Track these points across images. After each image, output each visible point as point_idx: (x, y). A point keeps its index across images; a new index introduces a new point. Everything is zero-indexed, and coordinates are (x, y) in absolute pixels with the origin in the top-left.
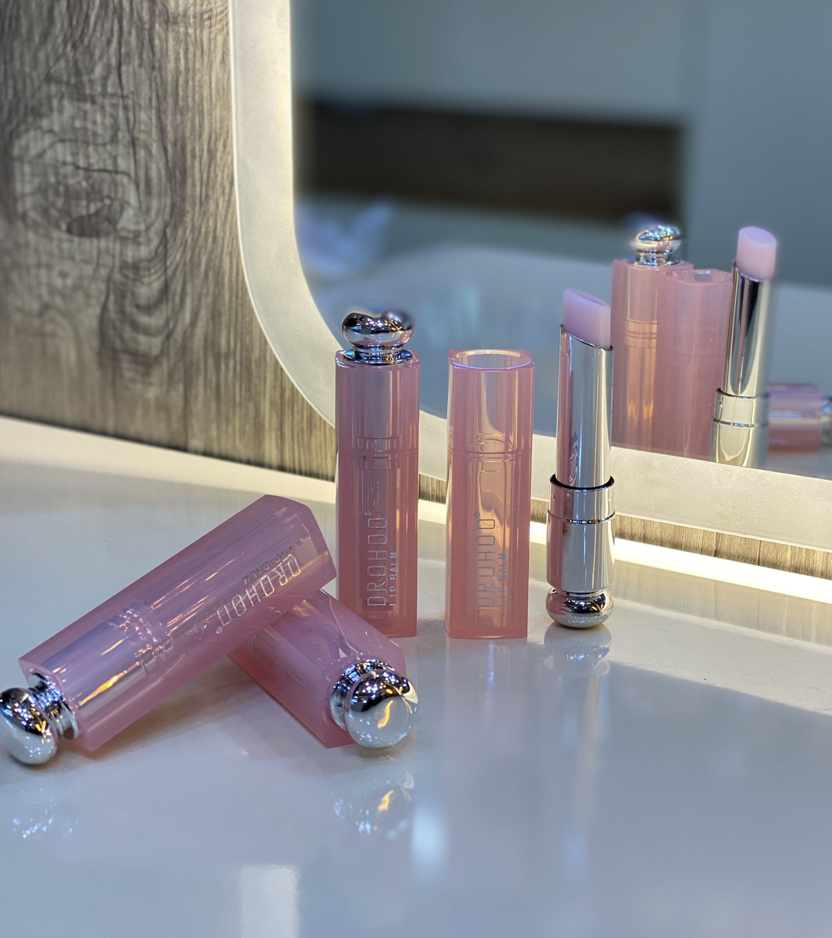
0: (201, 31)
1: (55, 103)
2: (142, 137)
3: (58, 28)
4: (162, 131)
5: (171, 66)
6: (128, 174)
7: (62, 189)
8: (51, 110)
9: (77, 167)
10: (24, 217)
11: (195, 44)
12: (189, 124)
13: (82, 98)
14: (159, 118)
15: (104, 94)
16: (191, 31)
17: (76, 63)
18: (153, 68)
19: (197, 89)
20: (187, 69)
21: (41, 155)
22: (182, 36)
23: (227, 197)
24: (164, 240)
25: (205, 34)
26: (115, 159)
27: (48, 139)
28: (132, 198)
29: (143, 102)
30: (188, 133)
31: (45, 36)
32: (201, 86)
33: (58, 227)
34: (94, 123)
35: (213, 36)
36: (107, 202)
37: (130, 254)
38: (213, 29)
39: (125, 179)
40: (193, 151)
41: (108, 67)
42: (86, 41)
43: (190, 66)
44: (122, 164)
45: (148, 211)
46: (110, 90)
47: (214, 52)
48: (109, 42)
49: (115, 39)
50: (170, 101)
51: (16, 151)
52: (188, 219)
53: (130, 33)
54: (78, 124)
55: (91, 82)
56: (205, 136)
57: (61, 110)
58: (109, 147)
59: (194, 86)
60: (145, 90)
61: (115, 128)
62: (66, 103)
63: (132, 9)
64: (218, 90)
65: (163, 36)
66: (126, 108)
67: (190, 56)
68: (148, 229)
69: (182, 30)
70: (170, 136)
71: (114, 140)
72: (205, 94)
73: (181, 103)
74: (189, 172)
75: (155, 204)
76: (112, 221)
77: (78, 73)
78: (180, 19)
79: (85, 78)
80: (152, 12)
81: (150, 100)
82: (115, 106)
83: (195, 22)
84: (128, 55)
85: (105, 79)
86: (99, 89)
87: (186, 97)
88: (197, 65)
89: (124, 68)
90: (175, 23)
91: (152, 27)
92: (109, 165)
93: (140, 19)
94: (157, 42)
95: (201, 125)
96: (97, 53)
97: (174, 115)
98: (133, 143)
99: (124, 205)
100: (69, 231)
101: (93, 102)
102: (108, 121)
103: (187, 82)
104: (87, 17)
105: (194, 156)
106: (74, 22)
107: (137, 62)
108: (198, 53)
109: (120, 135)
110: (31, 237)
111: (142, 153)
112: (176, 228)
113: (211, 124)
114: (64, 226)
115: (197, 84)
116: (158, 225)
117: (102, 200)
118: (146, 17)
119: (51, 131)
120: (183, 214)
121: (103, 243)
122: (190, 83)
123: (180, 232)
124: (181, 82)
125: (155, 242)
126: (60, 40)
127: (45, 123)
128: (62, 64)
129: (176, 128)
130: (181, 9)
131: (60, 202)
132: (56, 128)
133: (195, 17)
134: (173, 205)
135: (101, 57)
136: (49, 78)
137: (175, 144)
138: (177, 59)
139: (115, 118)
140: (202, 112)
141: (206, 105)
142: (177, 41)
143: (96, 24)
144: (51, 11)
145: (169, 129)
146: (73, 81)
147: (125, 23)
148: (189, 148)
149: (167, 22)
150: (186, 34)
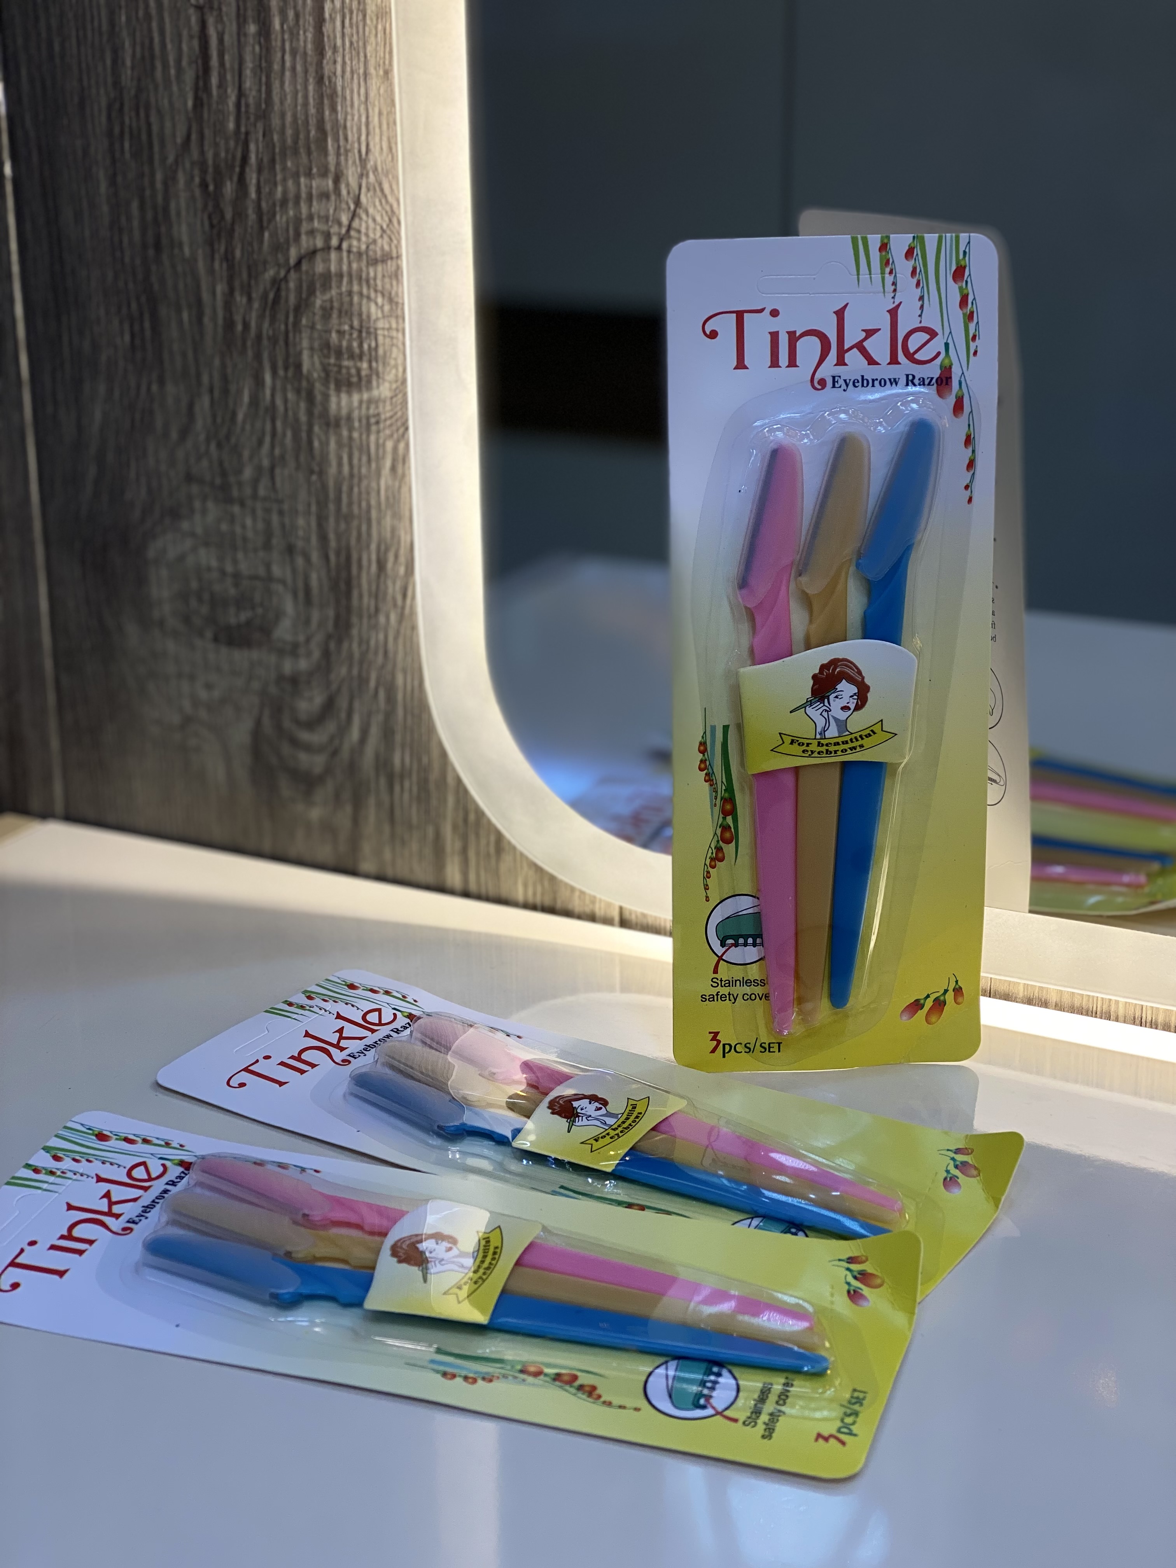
0: (368, 435)
1: (197, 504)
2: (300, 544)
3: (199, 424)
4: (323, 538)
5: (333, 470)
6: (283, 582)
7: (206, 596)
8: (192, 511)
9: (223, 573)
10: (161, 623)
11: (361, 450)
12: (354, 534)
13: (229, 500)
14: (320, 526)
15: (255, 496)
16: (356, 435)
17: (221, 463)
18: (312, 472)
19: (364, 496)
20: (352, 475)
21: (181, 558)
22: (345, 440)
23: (399, 610)
24: (326, 654)
25: (373, 438)
26: (268, 566)
27: (188, 543)
28: (289, 607)
29: (301, 507)
30: (353, 542)
31: (185, 433)
32: (368, 493)
33: (201, 635)
34: (244, 527)
35: (381, 441)
36: (260, 611)
37: (288, 667)
38: (382, 435)
39: (280, 588)
40: (360, 560)
41: (259, 469)
42: (233, 440)
43: (356, 471)
44: (276, 571)
45: (308, 622)
46: (262, 492)
47: (384, 457)
48: (260, 443)
49: (268, 439)
50: (332, 507)
51: (151, 553)
52: (355, 632)
53: (284, 435)
54: (224, 527)
55: (240, 484)
56: (373, 547)
57: (204, 512)
58: (261, 554)
59: (360, 493)
60: (303, 495)
61: (268, 534)
62: (210, 505)
63: (286, 410)
64: (387, 498)
65: (323, 438)
66: (281, 513)
67: (355, 461)
68: (308, 640)
69: (345, 433)
70: (333, 544)
71: (267, 546)
72: (373, 502)
73: (344, 509)
74: (355, 582)
75: (316, 616)
76: (266, 631)
77: (224, 474)
78: (343, 422)
79: (232, 479)
80: (310, 413)
81: (309, 505)
82: (268, 511)
83: (360, 426)
84: (282, 457)
85: (255, 482)
86: (248, 491)
87: (350, 504)
88: (364, 470)
89: (278, 471)
90: (337, 425)
91: (310, 431)
92: (262, 571)
93: (297, 420)
94: (316, 444)
95: (369, 534)
96: (246, 454)
97: (337, 522)
98: (290, 550)
99: (279, 615)
100: (216, 639)
101: (242, 504)
102: (260, 525)
103: (351, 489)
104: (234, 414)
105: (360, 567)
106: (219, 420)
107: (292, 464)
108: (364, 459)
109: (275, 541)
110: (171, 646)
111: (300, 561)
112: (340, 642)
113: (379, 534)
114: (209, 634)
115: (363, 489)
116: (319, 638)
117: (253, 608)
118: (303, 418)
119: (193, 534)
120: (348, 626)
121: (255, 654)
122: (356, 490)
123: (345, 645)
124: (345, 488)
125: (317, 654)
126: (202, 437)
127: (185, 525)
128: (205, 463)
129: (339, 537)
130: (344, 412)
131: (205, 610)
132: (199, 530)
133: (360, 421)
134: (337, 618)
135: (251, 458)
136: (189, 478)
137: (338, 553)
138: (340, 464)
139: (268, 523)
140: (369, 521)
141: (374, 514)
142: (340, 445)
143: (244, 422)
144: (191, 406)
145: (332, 536)
146: (218, 481)
147: (279, 424)
148: (355, 556)
149: (328, 424)
150: (350, 438)
